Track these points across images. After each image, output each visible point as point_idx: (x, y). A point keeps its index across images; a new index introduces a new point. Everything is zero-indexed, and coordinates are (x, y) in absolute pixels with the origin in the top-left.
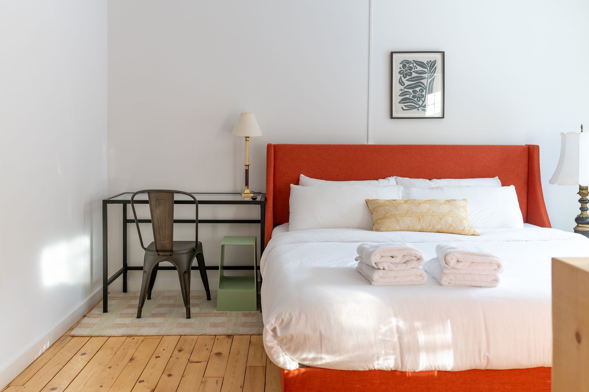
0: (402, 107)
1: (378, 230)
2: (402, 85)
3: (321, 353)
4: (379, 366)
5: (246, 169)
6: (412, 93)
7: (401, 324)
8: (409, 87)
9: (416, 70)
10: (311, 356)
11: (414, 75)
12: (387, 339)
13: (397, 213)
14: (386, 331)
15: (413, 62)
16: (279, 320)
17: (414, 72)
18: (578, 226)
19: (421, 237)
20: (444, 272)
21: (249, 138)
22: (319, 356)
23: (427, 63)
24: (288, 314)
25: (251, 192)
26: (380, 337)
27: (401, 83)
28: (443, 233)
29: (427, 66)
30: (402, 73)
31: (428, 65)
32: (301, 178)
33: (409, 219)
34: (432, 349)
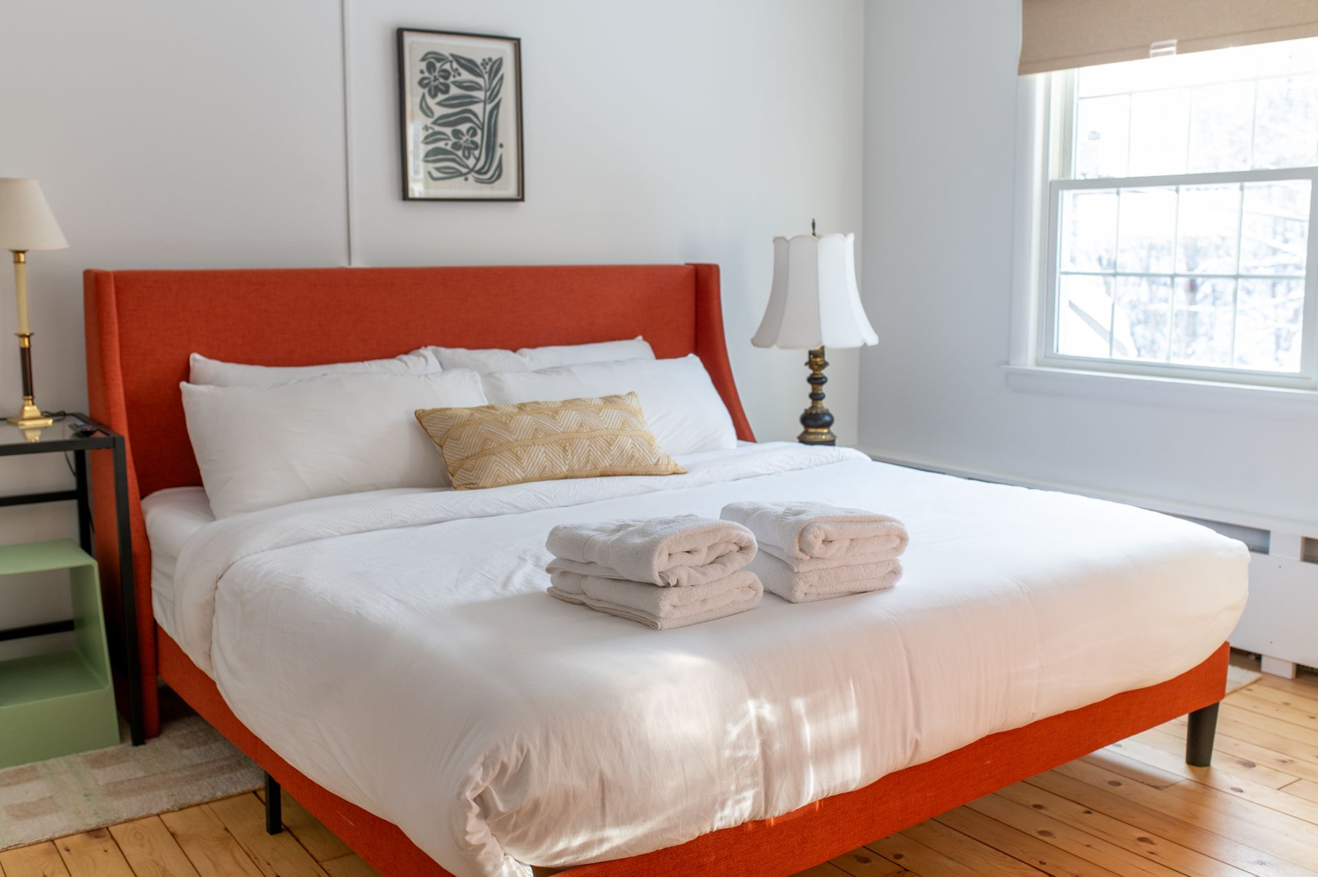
0: (429, 173)
1: (472, 486)
2: (427, 115)
3: (603, 826)
4: (724, 821)
5: (22, 346)
6: (452, 137)
7: (769, 712)
8: (443, 121)
9: (458, 78)
10: (578, 841)
11: (454, 91)
12: (741, 754)
13: (511, 440)
14: (739, 737)
15: (451, 58)
16: (493, 768)
17: (454, 83)
18: (806, 432)
19: (577, 491)
20: (796, 570)
21: (27, 254)
22: (598, 835)
23: (482, 64)
24: (514, 746)
25: (46, 415)
26: (727, 753)
27: (426, 111)
28: (614, 475)
29: (484, 71)
30: (428, 84)
31: (485, 68)
32: (197, 364)
33: (543, 450)
34: (825, 754)
